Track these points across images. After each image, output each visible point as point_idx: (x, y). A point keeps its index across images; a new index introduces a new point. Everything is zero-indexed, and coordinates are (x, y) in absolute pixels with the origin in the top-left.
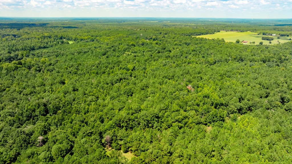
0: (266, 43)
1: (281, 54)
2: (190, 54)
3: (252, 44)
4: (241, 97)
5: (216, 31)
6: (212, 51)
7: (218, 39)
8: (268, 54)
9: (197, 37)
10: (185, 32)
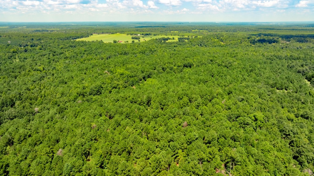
0: (136, 41)
1: (151, 48)
2: (84, 54)
3: (126, 43)
5: (89, 34)
6: (100, 50)
7: (97, 41)
8: (143, 48)
9: (77, 40)
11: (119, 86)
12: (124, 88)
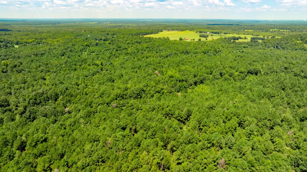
0: (203, 39)
1: (216, 47)
2: (145, 50)
3: (192, 41)
4: (195, 75)
5: (159, 31)
6: (162, 48)
7: (164, 37)
8: (207, 47)
9: (145, 36)
10: (132, 32)
11: (163, 91)
12: (168, 93)
